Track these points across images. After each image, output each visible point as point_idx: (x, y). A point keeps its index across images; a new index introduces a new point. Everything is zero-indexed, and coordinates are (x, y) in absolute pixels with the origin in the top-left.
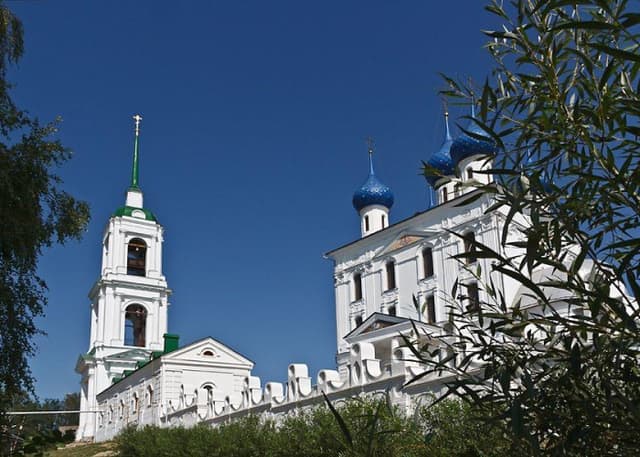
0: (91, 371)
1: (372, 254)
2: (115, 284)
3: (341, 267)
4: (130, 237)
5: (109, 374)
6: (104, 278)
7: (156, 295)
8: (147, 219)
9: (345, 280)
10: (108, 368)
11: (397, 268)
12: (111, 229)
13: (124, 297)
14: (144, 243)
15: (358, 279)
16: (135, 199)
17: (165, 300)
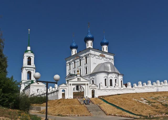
0: (21, 85)
1: (72, 60)
2: (25, 67)
3: (67, 62)
4: (28, 57)
5: (25, 86)
6: (23, 66)
7: (33, 69)
8: (31, 53)
9: (68, 65)
10: (24, 85)
11: (76, 63)
12: (24, 55)
13: (27, 70)
14: (31, 58)
15: (70, 65)
16: (29, 48)
17: (34, 70)
